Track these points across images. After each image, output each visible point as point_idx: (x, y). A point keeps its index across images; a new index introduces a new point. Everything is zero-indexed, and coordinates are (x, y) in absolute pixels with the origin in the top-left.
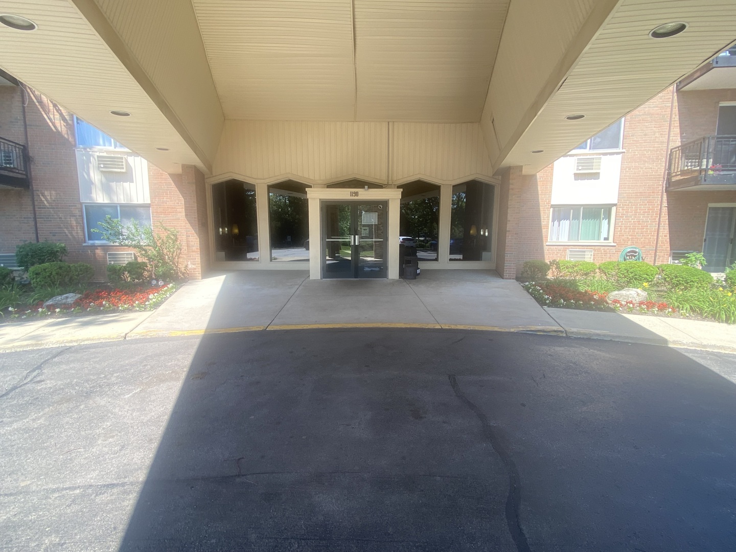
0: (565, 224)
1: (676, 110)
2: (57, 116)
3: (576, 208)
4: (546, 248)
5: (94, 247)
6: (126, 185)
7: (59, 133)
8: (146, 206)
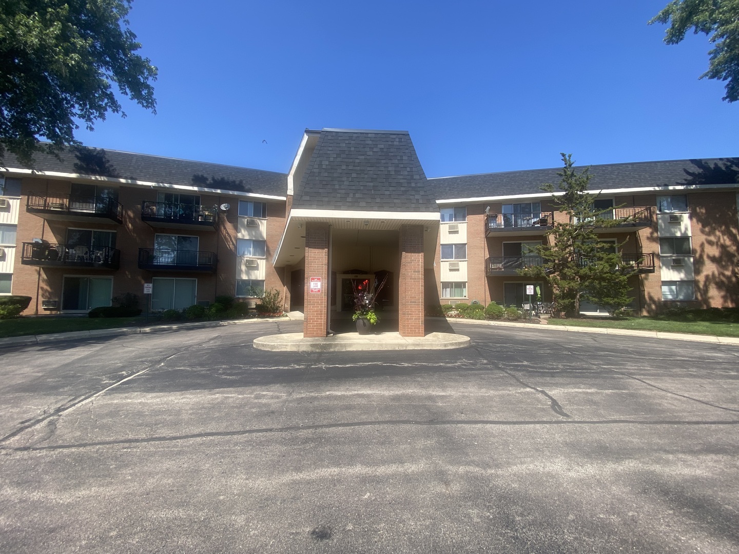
0: (448, 290)
1: (486, 245)
2: (231, 243)
3: (451, 283)
4: (440, 300)
5: (239, 298)
6: (256, 272)
7: (231, 250)
8: (263, 281)
